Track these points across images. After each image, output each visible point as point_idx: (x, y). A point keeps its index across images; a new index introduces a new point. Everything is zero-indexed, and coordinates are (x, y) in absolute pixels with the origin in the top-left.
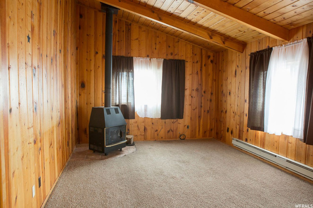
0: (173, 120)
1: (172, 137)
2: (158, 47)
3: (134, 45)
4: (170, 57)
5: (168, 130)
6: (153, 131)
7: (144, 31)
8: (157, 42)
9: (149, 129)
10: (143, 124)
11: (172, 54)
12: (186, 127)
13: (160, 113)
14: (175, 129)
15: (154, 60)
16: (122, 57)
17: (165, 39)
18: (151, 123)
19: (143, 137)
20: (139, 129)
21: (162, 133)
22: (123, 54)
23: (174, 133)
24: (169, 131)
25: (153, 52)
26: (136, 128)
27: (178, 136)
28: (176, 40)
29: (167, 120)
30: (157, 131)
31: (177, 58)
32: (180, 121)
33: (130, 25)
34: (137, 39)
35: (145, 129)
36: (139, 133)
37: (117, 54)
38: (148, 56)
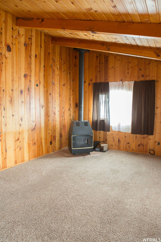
0: (143, 136)
1: (142, 151)
2: (130, 71)
3: (111, 72)
4: (142, 79)
5: (139, 143)
6: (125, 144)
7: (119, 60)
8: (130, 67)
9: (122, 141)
10: (117, 136)
11: (143, 76)
12: (157, 143)
13: (130, 128)
14: (145, 144)
15: (126, 83)
16: (102, 83)
17: (136, 64)
18: (124, 136)
19: (117, 147)
20: (114, 140)
21: (133, 146)
22: (103, 80)
23: (144, 147)
24: (139, 145)
25: (126, 77)
26: (112, 139)
27: (148, 150)
28: (148, 62)
29: (138, 135)
30: (128, 143)
31: (148, 79)
32: (151, 137)
33: (108, 57)
34: (113, 68)
35: (119, 141)
36: (114, 144)
37: (98, 81)
38: (122, 80)
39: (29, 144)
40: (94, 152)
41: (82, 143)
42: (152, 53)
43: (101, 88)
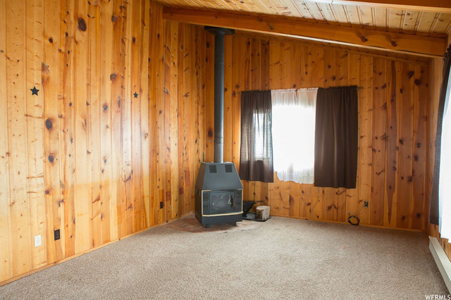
0: (336, 190)
1: (335, 218)
2: (310, 69)
3: (274, 71)
4: (333, 84)
5: (329, 204)
6: (303, 205)
7: (289, 49)
8: (309, 63)
9: (296, 199)
10: (288, 191)
11: (334, 78)
12: (362, 203)
13: (312, 175)
14: (340, 205)
15: (303, 91)
16: (258, 91)
17: (321, 55)
18: (300, 191)
19: (287, 211)
20: (281, 199)
21: (318, 208)
22: (259, 87)
23: (340, 211)
24: (329, 208)
25: (302, 79)
26: (278, 197)
27: (347, 217)
28: (342, 54)
29: (327, 189)
30: (309, 204)
31: (343, 83)
32: (351, 191)
33: (268, 43)
34: (277, 63)
35: (291, 199)
36: (282, 205)
37: (250, 89)
38: (294, 87)
39: (119, 208)
40: (244, 222)
41: (221, 204)
42: (353, 35)
43: (257, 101)
